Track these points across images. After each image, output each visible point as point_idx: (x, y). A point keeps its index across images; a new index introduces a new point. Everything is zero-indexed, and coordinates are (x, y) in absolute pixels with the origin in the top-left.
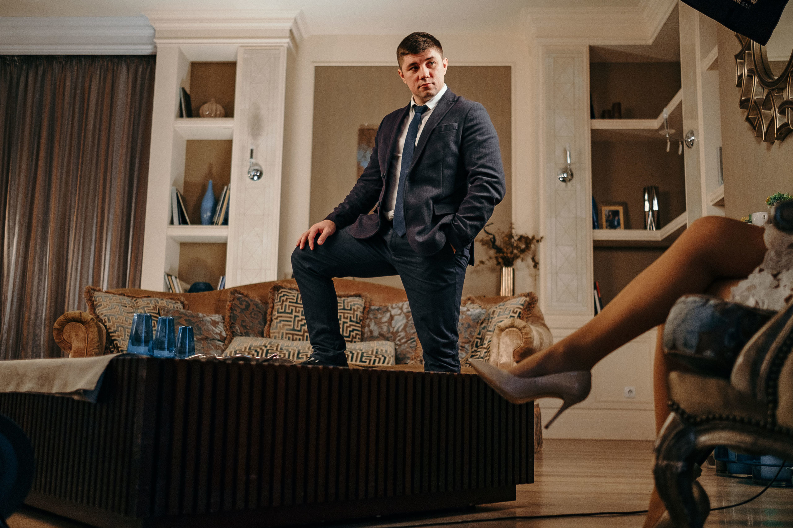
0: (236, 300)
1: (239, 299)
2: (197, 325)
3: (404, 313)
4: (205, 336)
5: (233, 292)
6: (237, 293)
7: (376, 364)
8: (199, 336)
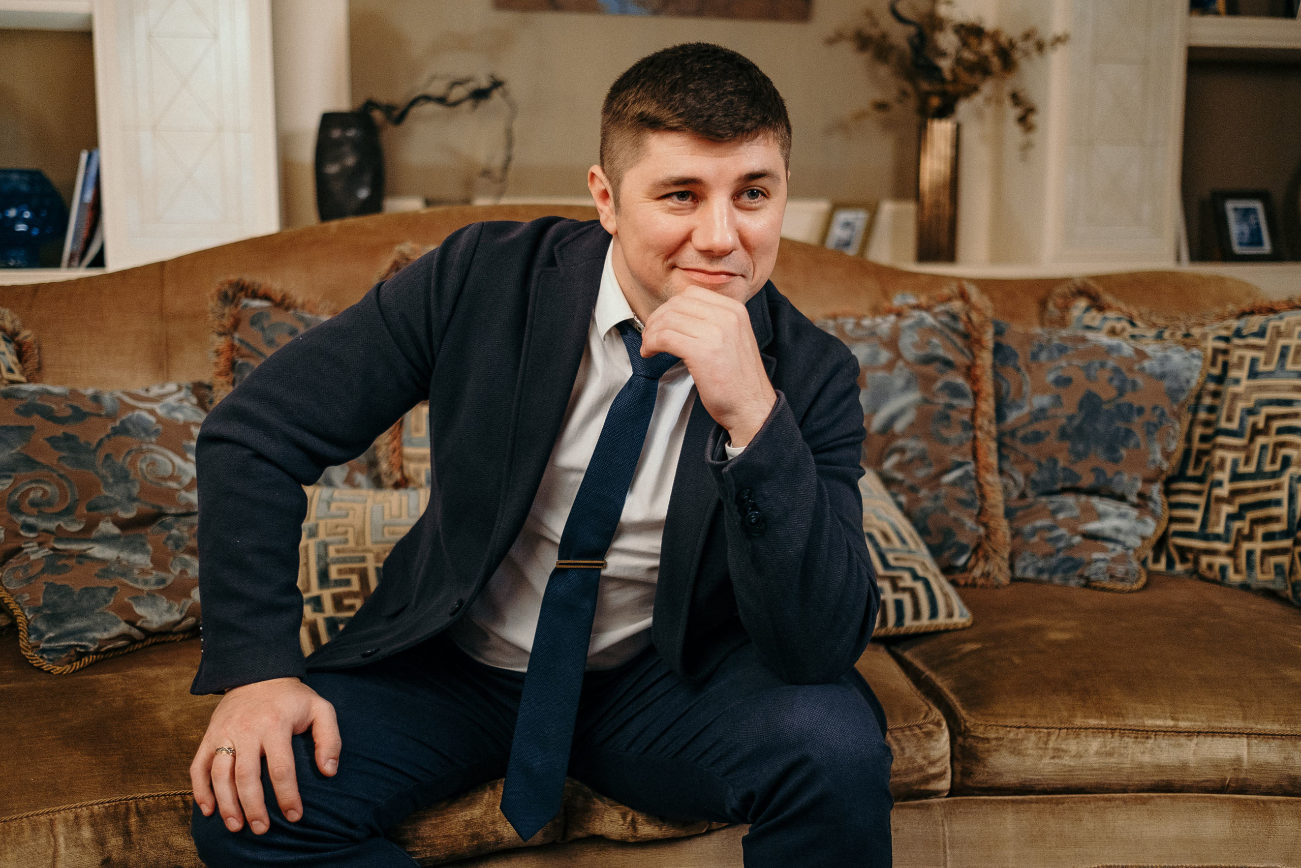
0: (245, 324)
1: (257, 319)
2: (107, 456)
3: (907, 363)
4: (153, 506)
5: (230, 293)
6: (247, 296)
7: (909, 622)
8: (126, 510)
